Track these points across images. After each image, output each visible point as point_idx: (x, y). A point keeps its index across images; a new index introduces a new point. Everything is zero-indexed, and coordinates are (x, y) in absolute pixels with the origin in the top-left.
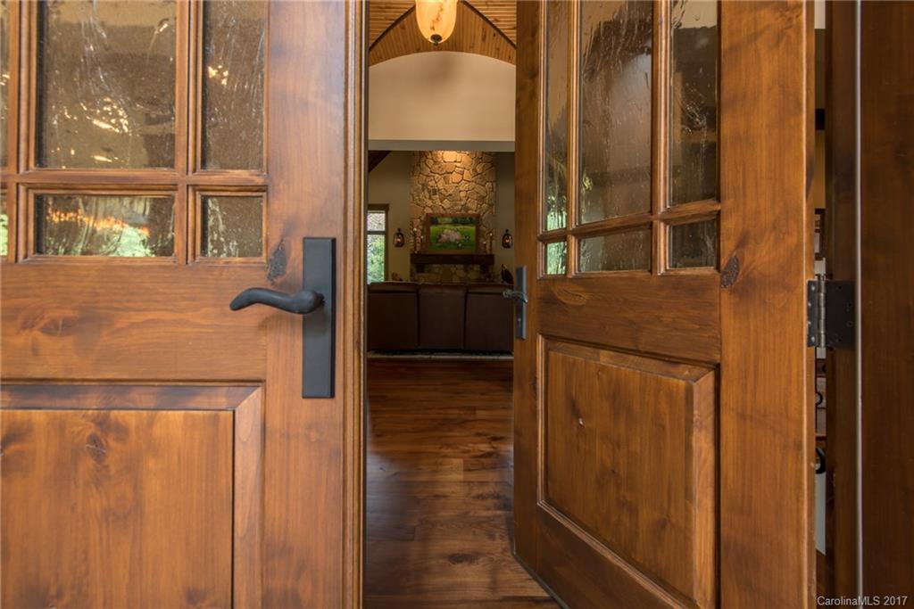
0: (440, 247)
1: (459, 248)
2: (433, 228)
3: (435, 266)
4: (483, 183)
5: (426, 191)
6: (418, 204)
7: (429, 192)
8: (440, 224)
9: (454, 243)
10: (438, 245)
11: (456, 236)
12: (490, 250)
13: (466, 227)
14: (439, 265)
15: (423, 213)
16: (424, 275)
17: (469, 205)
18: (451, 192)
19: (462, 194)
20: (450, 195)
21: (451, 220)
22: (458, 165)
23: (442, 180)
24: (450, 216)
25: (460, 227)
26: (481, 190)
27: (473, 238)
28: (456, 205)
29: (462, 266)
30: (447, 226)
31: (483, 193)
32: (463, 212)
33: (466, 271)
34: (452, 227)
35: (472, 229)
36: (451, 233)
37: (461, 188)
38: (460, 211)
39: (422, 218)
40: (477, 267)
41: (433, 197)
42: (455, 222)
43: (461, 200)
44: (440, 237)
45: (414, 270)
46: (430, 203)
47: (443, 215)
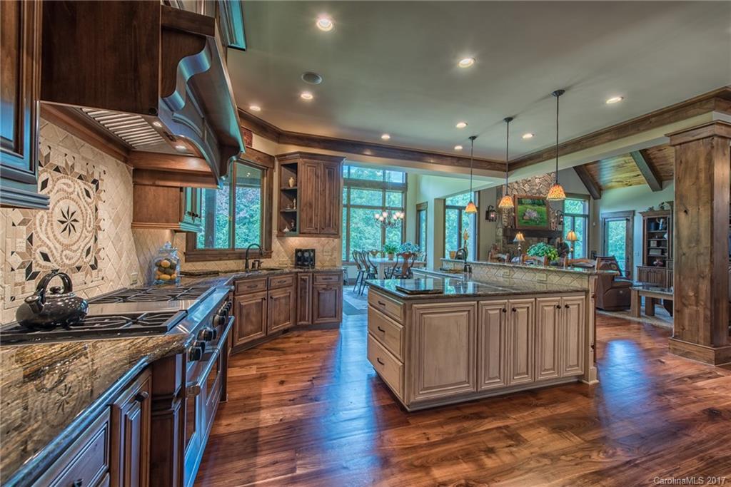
0: (525, 223)
1: (537, 224)
2: (520, 207)
6: (508, 187)
8: (524, 204)
9: (534, 221)
10: (523, 221)
11: (535, 214)
13: (540, 207)
15: (512, 194)
16: (512, 246)
17: (541, 190)
19: (537, 181)
20: (529, 181)
21: (530, 201)
24: (530, 198)
25: (537, 207)
27: (545, 217)
28: (533, 189)
30: (529, 206)
31: (549, 180)
32: (537, 195)
34: (532, 207)
35: (544, 209)
36: (531, 212)
40: (546, 240)
42: (533, 204)
43: (536, 185)
44: (525, 214)
45: (505, 242)
46: (516, 186)
47: (524, 198)
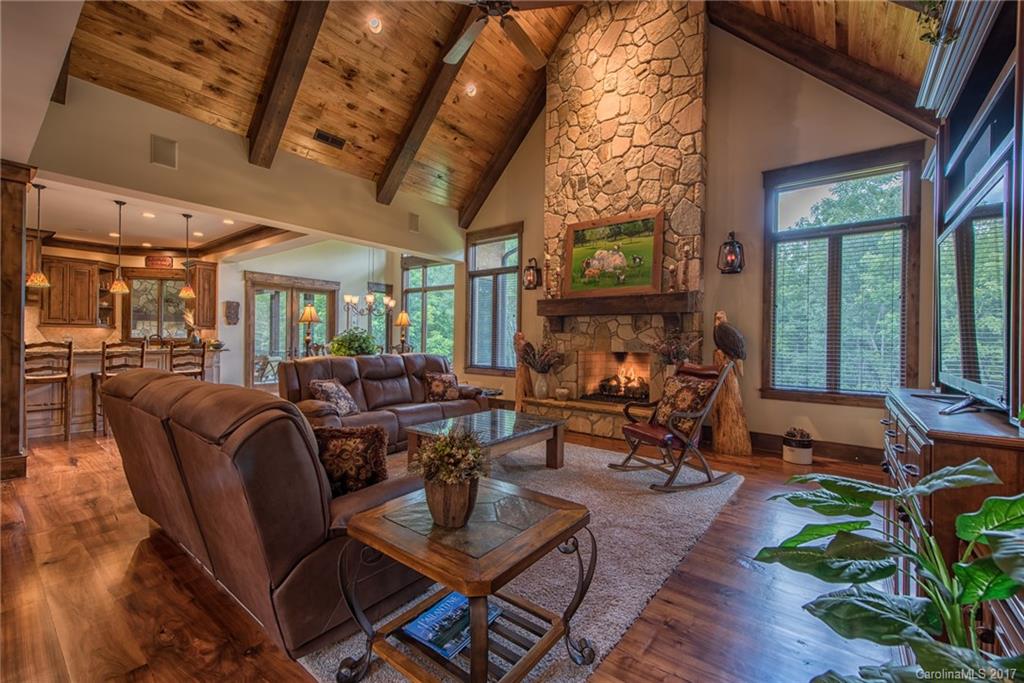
0: (588, 283)
1: (619, 283)
2: (577, 251)
3: (580, 319)
4: (673, 143)
5: (568, 187)
6: (556, 213)
7: (573, 186)
8: (589, 241)
9: (611, 275)
10: (584, 280)
11: (617, 260)
12: (685, 282)
13: (634, 239)
14: (587, 319)
15: (563, 225)
16: (562, 336)
17: (644, 194)
18: (609, 177)
19: (631, 175)
20: (609, 182)
21: (608, 231)
22: (623, 119)
23: (595, 160)
24: (607, 223)
25: (624, 241)
26: (669, 158)
27: (648, 261)
28: (618, 200)
29: (627, 319)
30: (601, 243)
31: (673, 163)
32: (631, 211)
33: (636, 328)
34: (611, 244)
35: (646, 241)
36: (608, 257)
37: (627, 165)
38: (626, 209)
39: (561, 236)
40: (657, 321)
41: (580, 194)
42: (615, 234)
43: (628, 187)
44: (588, 264)
46: (573, 205)
47: (595, 225)
